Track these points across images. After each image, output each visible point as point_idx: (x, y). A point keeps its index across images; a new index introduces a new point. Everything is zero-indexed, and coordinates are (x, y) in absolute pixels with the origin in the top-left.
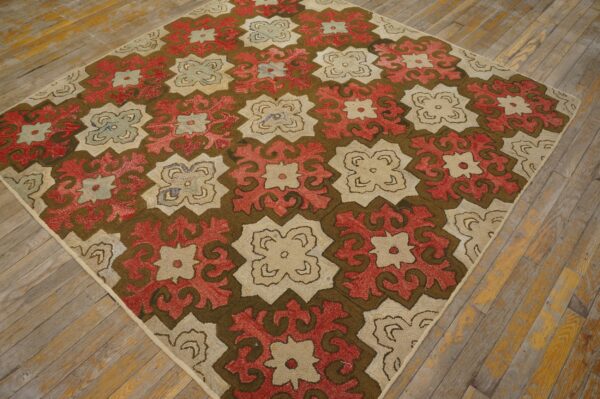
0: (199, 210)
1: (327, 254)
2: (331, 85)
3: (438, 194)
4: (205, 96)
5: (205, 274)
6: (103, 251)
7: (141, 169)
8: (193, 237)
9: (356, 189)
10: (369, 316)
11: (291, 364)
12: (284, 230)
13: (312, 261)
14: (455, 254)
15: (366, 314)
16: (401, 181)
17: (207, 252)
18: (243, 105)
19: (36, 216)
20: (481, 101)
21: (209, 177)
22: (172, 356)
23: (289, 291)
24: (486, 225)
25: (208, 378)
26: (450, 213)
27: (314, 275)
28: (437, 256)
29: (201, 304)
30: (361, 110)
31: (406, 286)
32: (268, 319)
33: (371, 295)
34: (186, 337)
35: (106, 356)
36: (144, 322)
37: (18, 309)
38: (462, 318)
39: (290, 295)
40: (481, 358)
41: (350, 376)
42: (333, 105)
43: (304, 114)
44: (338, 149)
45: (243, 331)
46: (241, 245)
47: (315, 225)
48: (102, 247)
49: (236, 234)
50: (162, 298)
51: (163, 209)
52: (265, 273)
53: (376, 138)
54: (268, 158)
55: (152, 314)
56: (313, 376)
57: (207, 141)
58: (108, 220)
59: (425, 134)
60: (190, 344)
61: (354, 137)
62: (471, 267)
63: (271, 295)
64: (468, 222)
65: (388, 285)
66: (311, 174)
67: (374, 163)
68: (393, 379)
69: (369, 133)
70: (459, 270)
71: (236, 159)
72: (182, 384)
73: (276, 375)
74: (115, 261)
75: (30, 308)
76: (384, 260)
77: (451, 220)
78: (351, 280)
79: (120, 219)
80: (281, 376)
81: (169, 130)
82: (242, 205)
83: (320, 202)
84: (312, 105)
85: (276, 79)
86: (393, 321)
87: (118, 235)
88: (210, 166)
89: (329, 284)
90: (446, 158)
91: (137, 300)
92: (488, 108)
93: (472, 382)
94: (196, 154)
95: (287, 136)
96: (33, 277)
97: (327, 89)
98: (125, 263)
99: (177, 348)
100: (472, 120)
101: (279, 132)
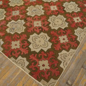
0: (19, 33)
1: (49, 41)
2: (47, 3)
3: (73, 26)
4: (18, 6)
5: (22, 47)
7: (5, 24)
8: (19, 39)
9: (55, 26)
10: (59, 54)
11: (43, 65)
12: (39, 36)
13: (46, 43)
14: (77, 39)
15: (59, 53)
16: (64, 24)
17: (22, 42)
18: (27, 8)
20: (81, 5)
21: (21, 25)
22: (17, 66)
23: (42, 49)
24: (84, 33)
25: (25, 70)
26: (75, 30)
27: (47, 46)
28: (73, 40)
29: (22, 54)
30: (54, 8)
31: (67, 47)
32: (37, 56)
33: (60, 49)
34: (19, 61)
35: (2, 67)
36: (10, 58)
38: (79, 53)
39: (42, 50)
40: (84, 62)
41: (57, 67)
42: (48, 7)
43: (41, 10)
44: (50, 17)
45: (32, 59)
46: (30, 40)
47: (46, 34)
49: (29, 37)
50: (13, 53)
51: (11, 33)
52: (36, 46)
53: (58, 14)
54: (34, 20)
55: (11, 57)
56: (49, 68)
57: (20, 17)
59: (69, 13)
60: (20, 63)
61: (53, 14)
62: (81, 42)
63: (38, 51)
64: (79, 32)
65: (63, 47)
66: (44, 23)
67: (58, 20)
68: (66, 67)
69: (56, 13)
70: (78, 43)
71: (27, 20)
72: (20, 71)
73: (40, 68)
74: (2, 45)
76: (62, 41)
77: (76, 32)
78: (55, 46)
79: (2, 36)
80: (42, 68)
81: (10, 15)
82: (29, 31)
83: (47, 29)
84: (43, 7)
85: (34, 2)
86: (65, 55)
87: (2, 39)
88: (21, 22)
89: (50, 47)
90: (74, 18)
91: (7, 54)
92: (82, 7)
93: (82, 67)
94: (18, 20)
95: (38, 15)
97: (46, 3)
98: (4, 46)
99: (18, 64)
100: (79, 10)
101: (36, 14)
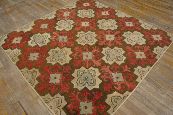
2: (74, 28)
3: (114, 17)
6: (141, 71)
8: (132, 52)
14: (129, 17)
16: (110, 21)
19: (131, 93)
20: (84, 8)
21: (111, 51)
26: (119, 16)
30: (86, 24)
37: (164, 89)
42: (83, 28)
48: (140, 72)
53: (96, 23)
58: (130, 72)
59: (95, 16)
61: (96, 26)
65: (137, 25)
67: (105, 24)
70: (132, 18)
74: (143, 68)
75: (162, 86)
79: (129, 69)
85: (68, 38)
86: (145, 26)
87: (135, 68)
88: (107, 51)
90: (103, 15)
96: (153, 88)
99: (161, 53)
100: (91, 10)
